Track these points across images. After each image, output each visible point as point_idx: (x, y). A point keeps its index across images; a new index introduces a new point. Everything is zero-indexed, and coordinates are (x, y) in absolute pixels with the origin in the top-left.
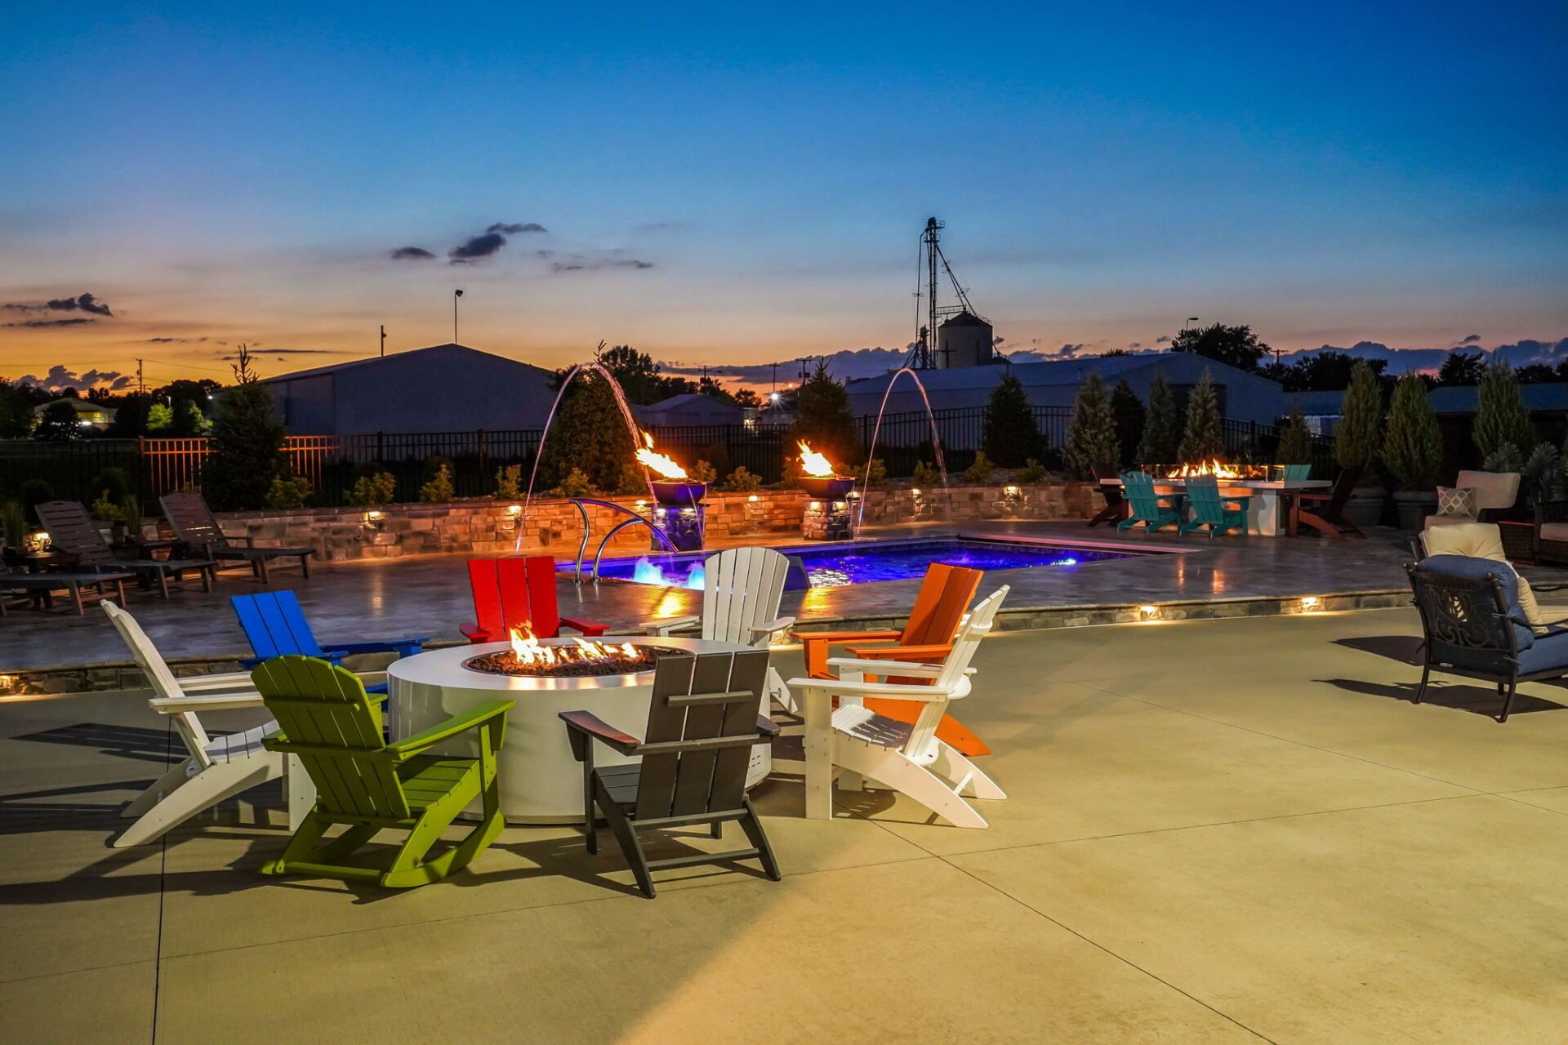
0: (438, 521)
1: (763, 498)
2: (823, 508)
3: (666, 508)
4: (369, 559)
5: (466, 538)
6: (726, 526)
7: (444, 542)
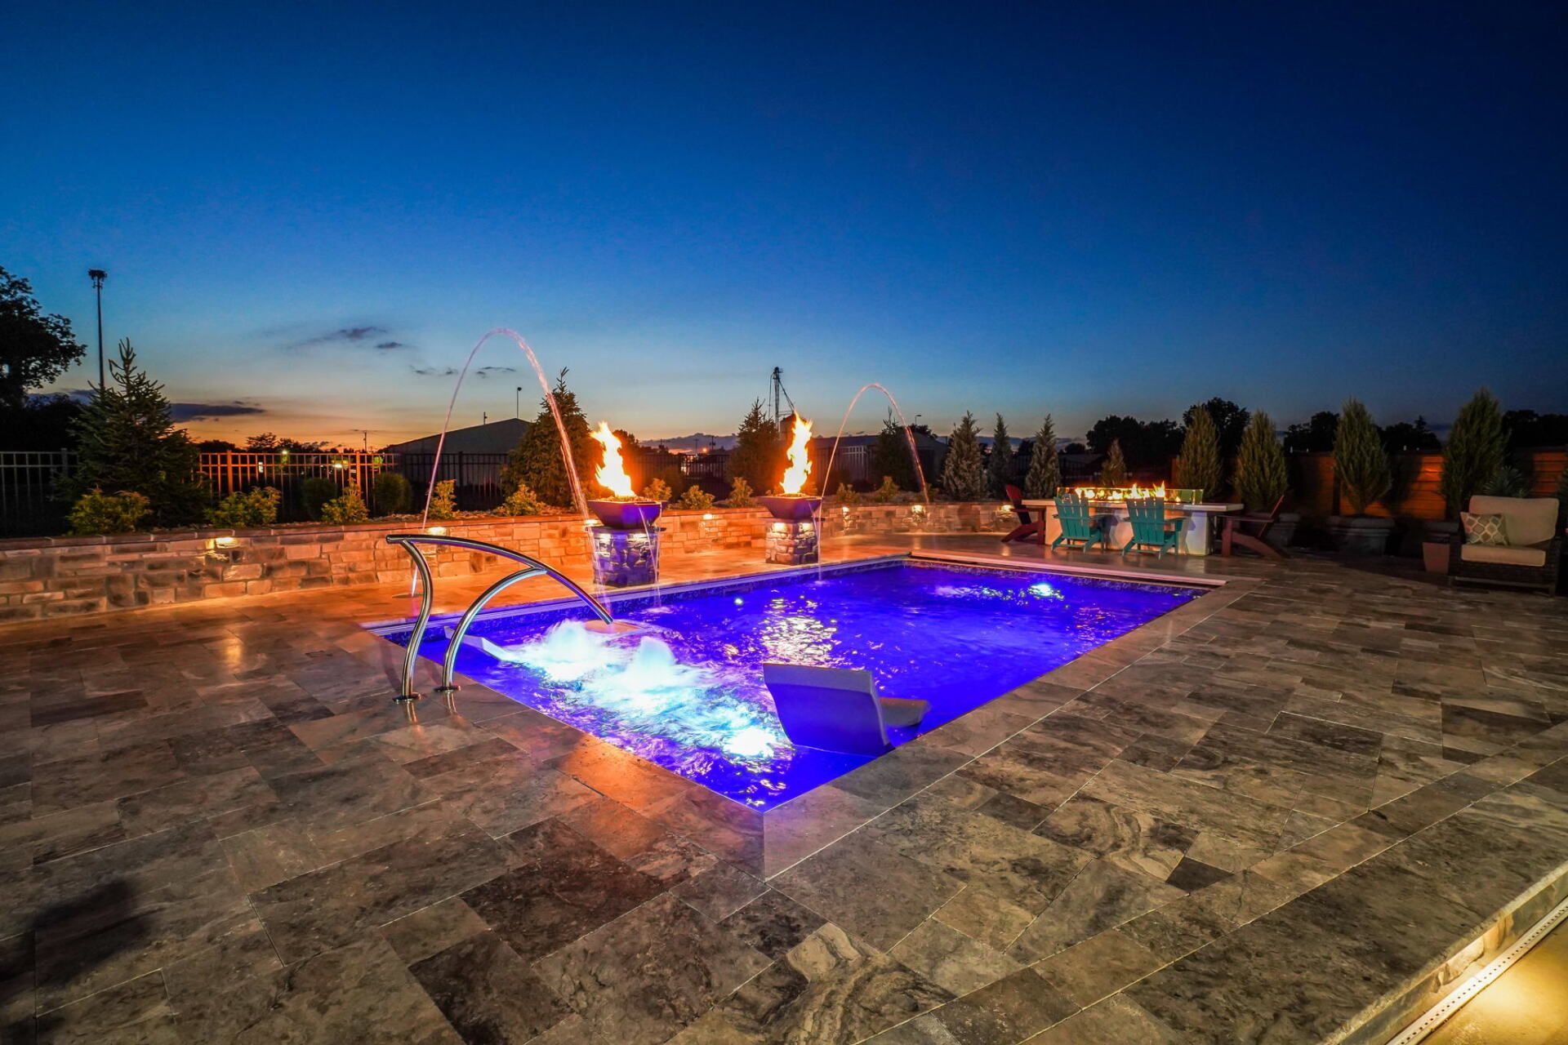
0: (327, 548)
1: (717, 517)
2: (789, 529)
3: (613, 534)
4: (214, 601)
5: (370, 566)
6: (681, 545)
7: (337, 571)
